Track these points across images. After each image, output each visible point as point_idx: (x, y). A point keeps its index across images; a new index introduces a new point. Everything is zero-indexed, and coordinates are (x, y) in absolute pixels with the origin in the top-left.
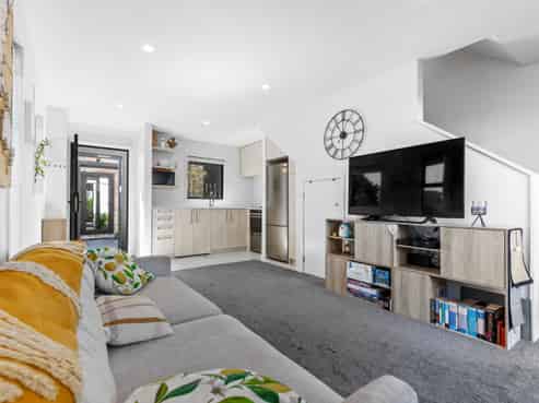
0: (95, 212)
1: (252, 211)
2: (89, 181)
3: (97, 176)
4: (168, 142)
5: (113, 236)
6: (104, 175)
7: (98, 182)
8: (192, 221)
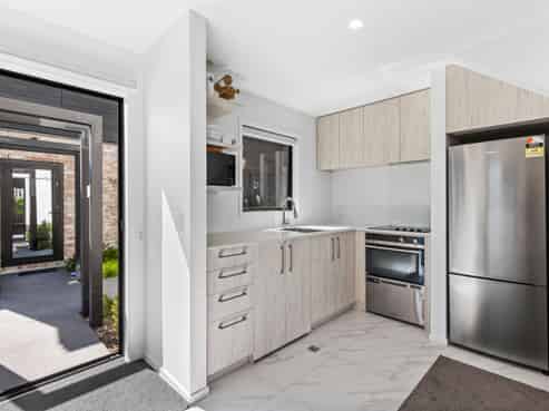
0: (28, 222)
1: (369, 236)
2: (15, 175)
3: (30, 166)
4: (217, 87)
5: (62, 264)
6: (43, 165)
7: (33, 178)
8: (282, 272)
